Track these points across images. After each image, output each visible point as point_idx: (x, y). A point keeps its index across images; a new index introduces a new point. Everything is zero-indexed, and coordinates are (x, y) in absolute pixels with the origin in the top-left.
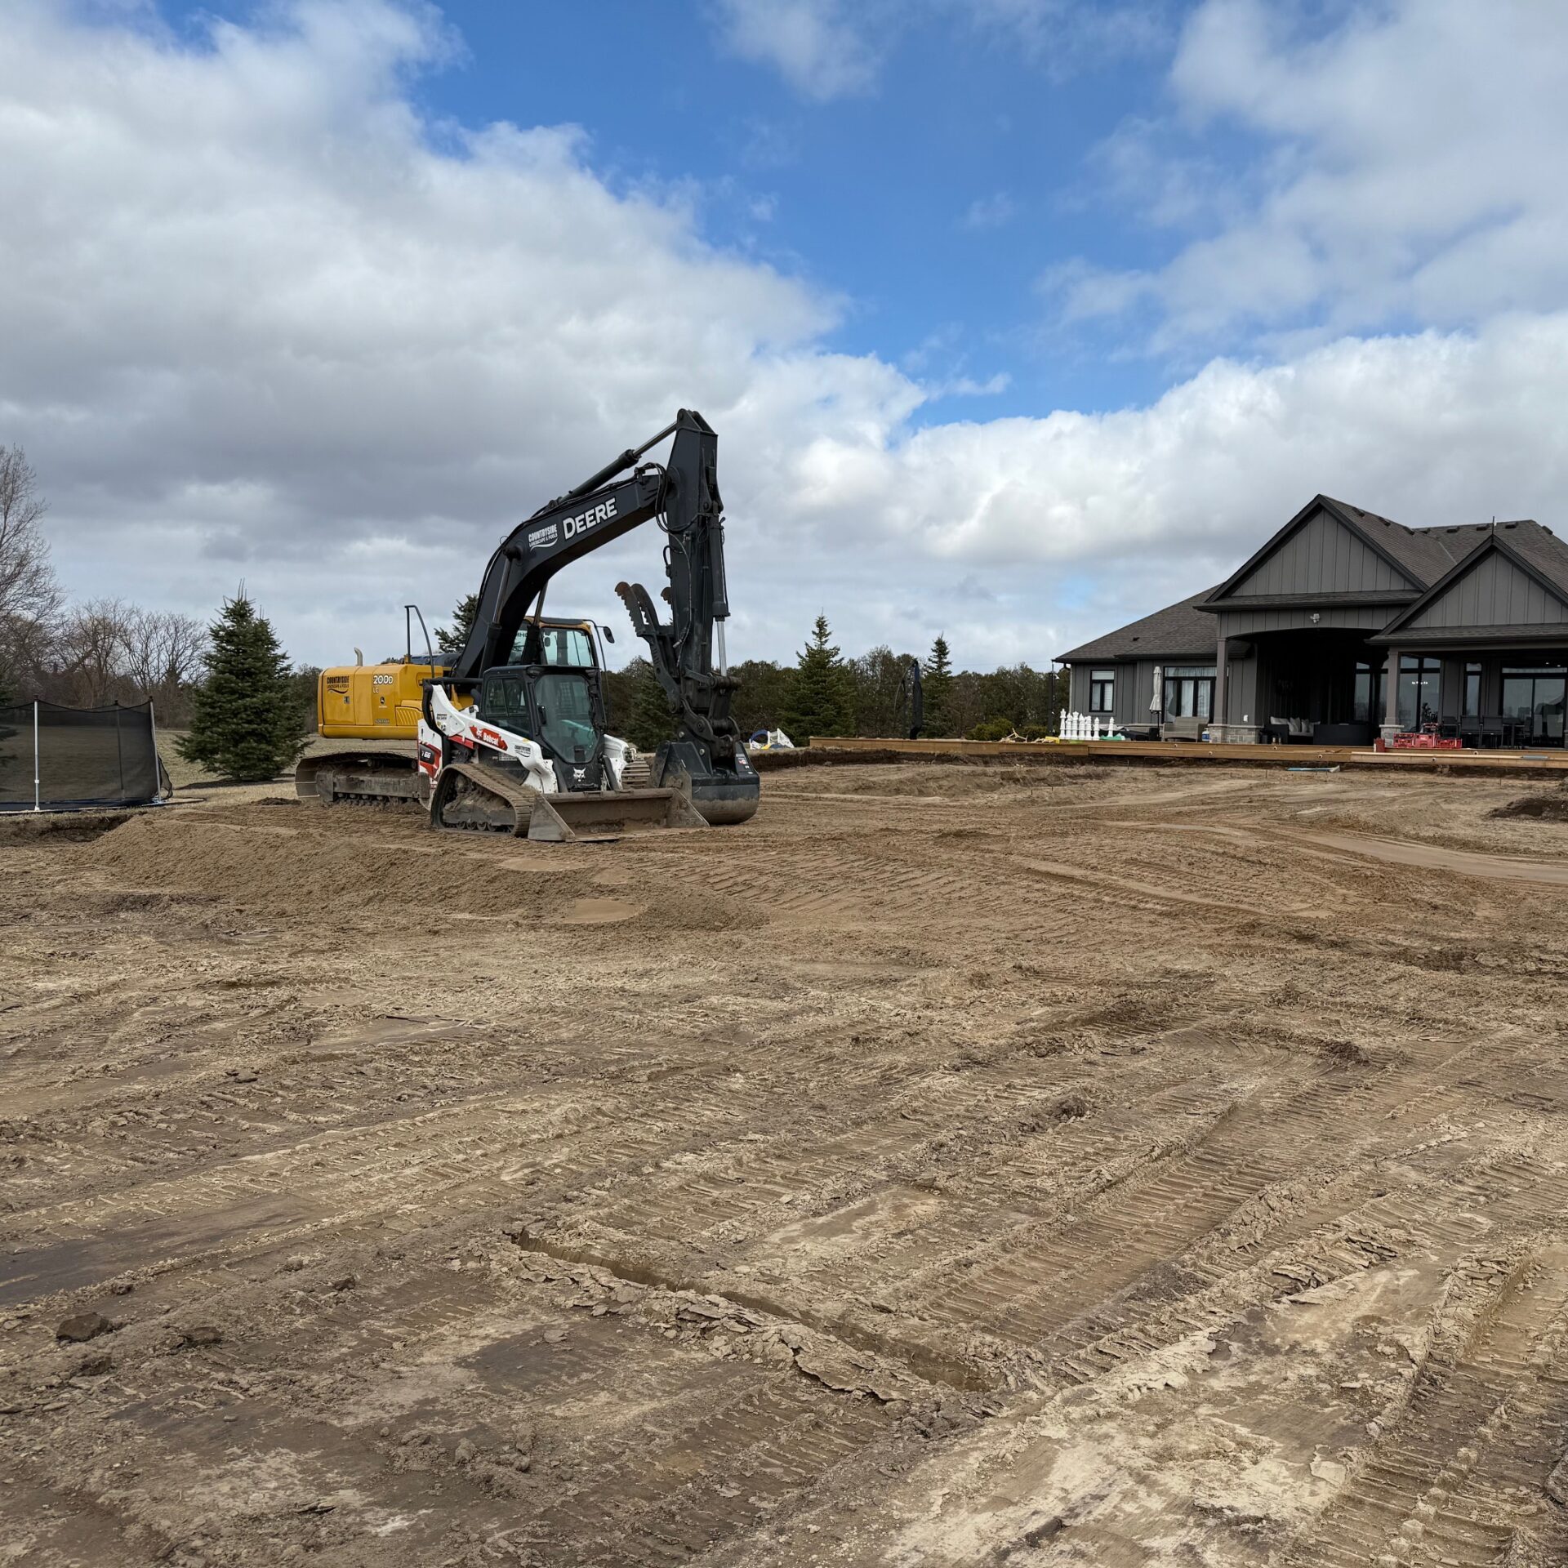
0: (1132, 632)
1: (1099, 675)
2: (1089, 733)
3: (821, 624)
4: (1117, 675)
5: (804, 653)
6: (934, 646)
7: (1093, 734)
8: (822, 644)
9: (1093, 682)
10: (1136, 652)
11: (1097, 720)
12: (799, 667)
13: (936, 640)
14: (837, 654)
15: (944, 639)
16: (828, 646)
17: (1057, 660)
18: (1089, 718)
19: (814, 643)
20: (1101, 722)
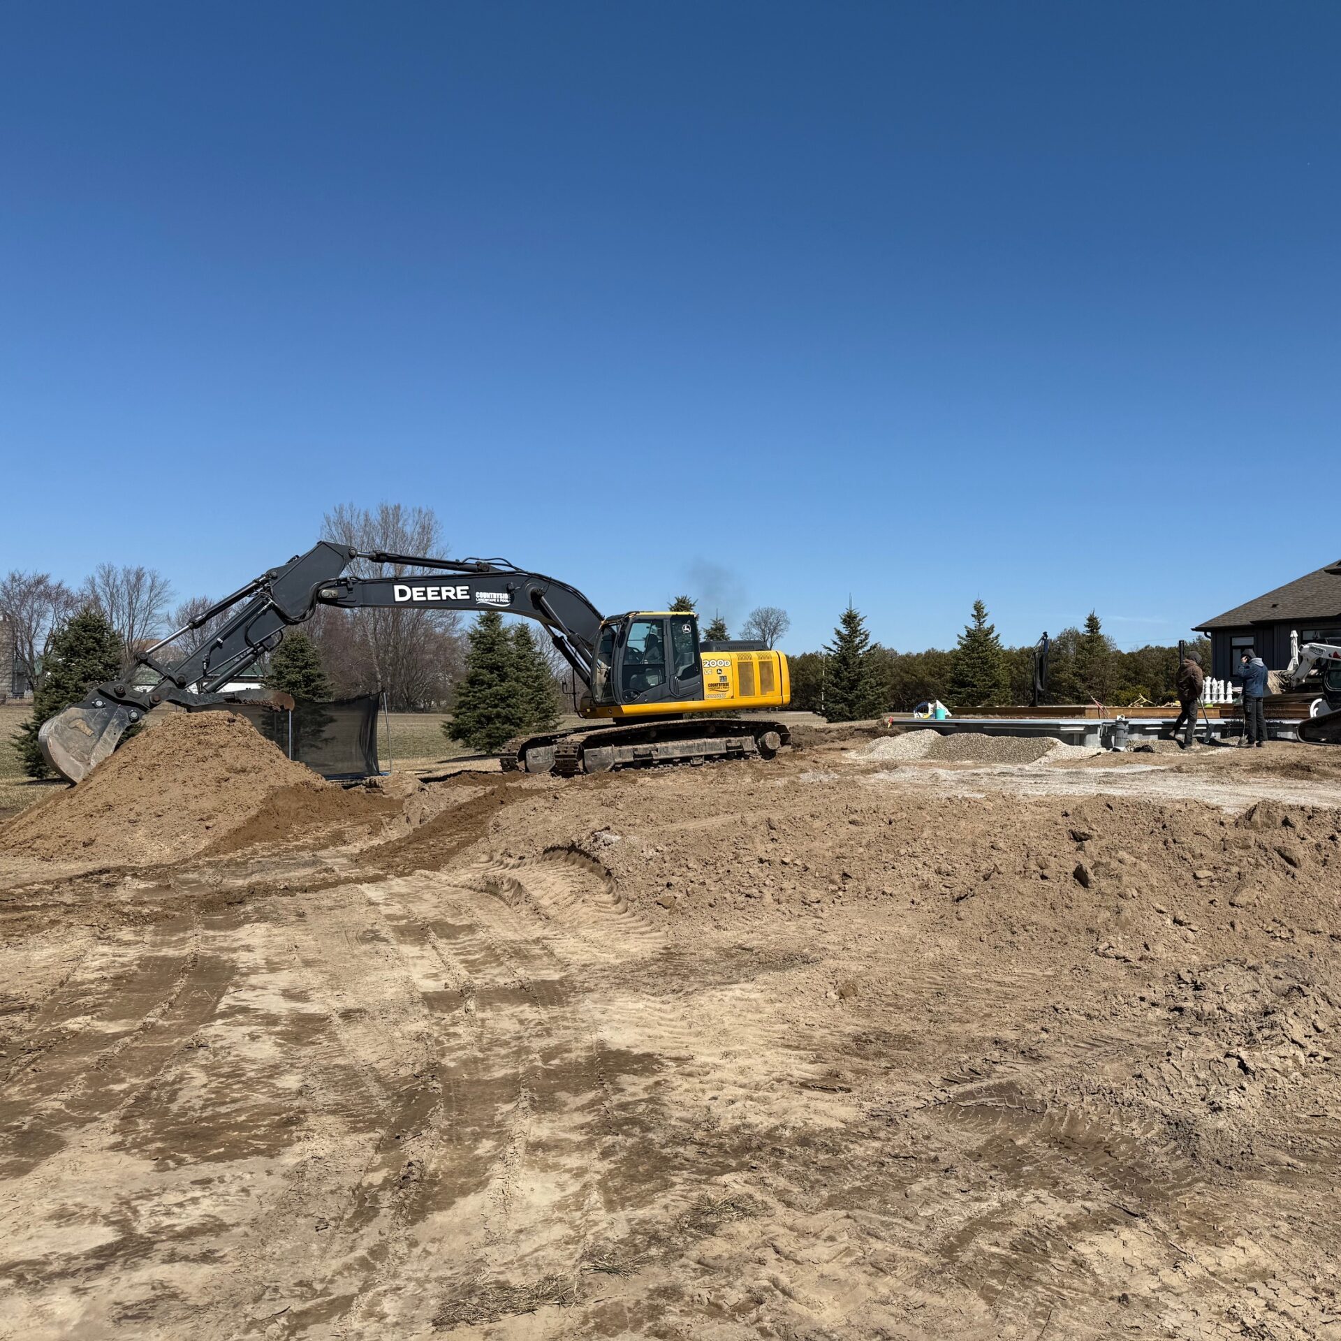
0: (1273, 599)
1: (1238, 642)
2: (1222, 697)
3: (978, 608)
4: (1256, 641)
5: (964, 634)
6: (1086, 622)
7: (1226, 697)
8: (981, 624)
9: (1233, 648)
10: (1272, 617)
11: (1230, 684)
12: (958, 647)
13: (1088, 616)
14: (992, 631)
15: (1095, 615)
16: (986, 625)
17: (1197, 629)
18: (1222, 682)
19: (972, 625)
20: (1234, 686)
